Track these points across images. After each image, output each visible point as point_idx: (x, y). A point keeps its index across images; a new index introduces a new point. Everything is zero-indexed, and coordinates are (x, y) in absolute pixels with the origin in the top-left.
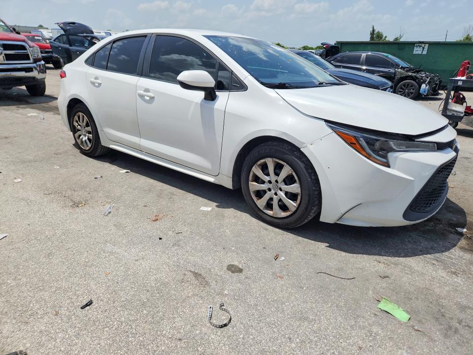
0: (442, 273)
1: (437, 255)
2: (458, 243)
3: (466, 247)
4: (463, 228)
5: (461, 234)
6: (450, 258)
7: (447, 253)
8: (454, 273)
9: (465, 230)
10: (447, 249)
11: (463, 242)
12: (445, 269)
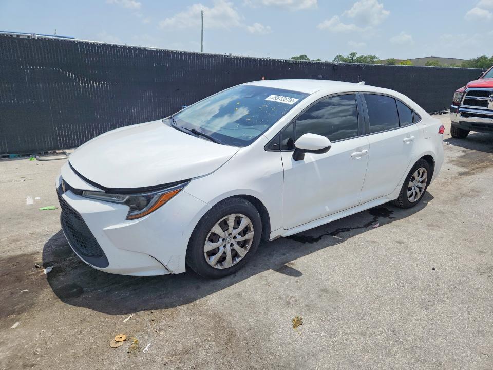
0: (38, 230)
1: (50, 238)
2: (43, 255)
3: (35, 256)
4: (48, 274)
5: (45, 265)
6: (40, 242)
7: (45, 242)
8: (32, 234)
9: (45, 271)
10: (46, 246)
11: (39, 259)
12: (39, 233)
